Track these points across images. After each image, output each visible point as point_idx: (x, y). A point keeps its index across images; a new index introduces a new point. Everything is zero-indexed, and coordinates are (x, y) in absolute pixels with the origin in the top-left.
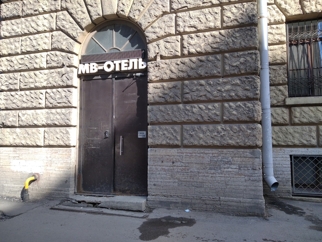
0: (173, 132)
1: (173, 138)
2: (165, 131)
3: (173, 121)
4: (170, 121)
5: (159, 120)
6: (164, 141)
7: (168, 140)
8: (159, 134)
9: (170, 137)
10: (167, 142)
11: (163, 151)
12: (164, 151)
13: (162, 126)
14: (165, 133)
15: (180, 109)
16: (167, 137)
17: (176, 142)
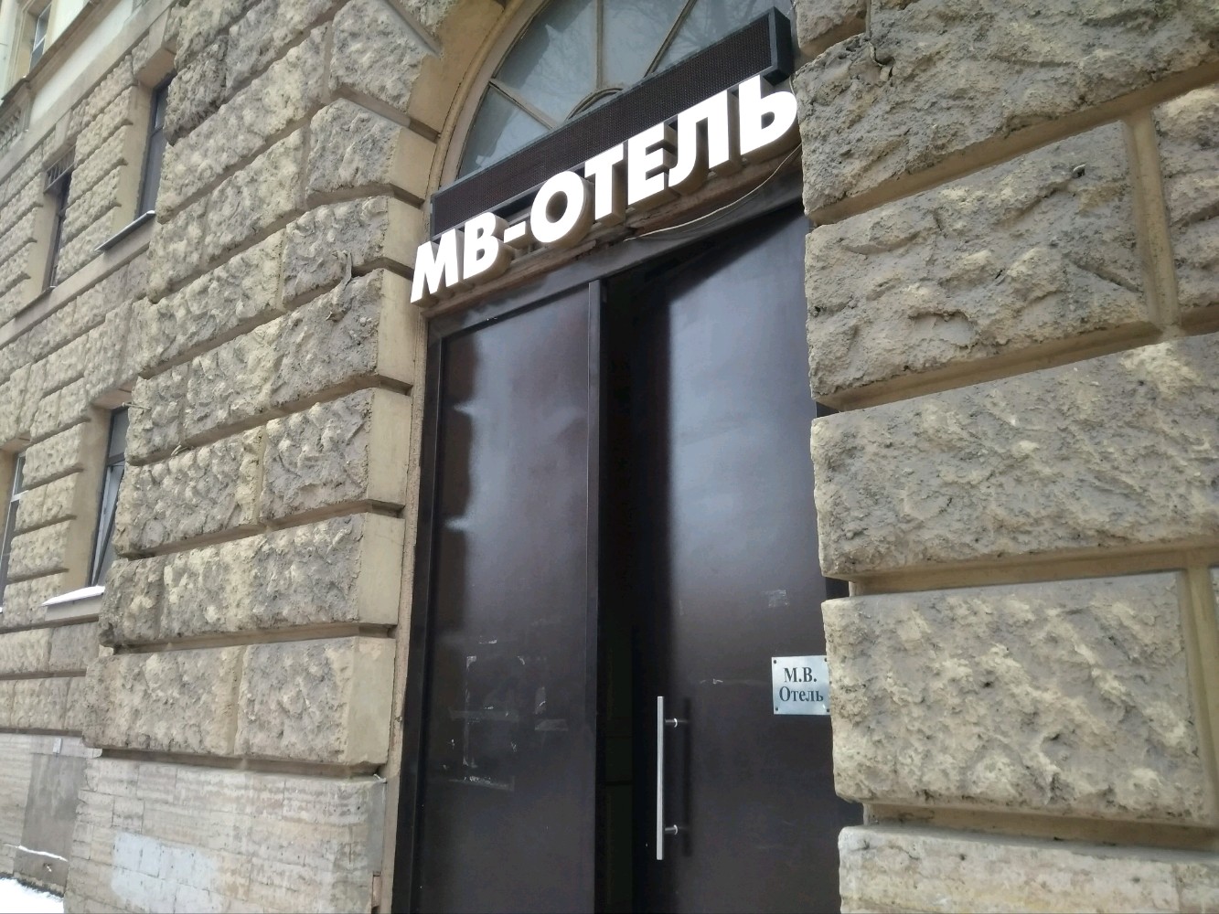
0: (1086, 653)
1: (1095, 723)
2: (1000, 648)
3: (1077, 536)
4: (1046, 539)
5: (926, 535)
6: (1001, 760)
7: (1036, 744)
8: (937, 684)
9: (1063, 711)
10: (1033, 774)
11: (992, 867)
12: (1013, 875)
13: (955, 600)
14: (1001, 670)
15: (1153, 397)
16: (1030, 721)
17: (1146, 775)
